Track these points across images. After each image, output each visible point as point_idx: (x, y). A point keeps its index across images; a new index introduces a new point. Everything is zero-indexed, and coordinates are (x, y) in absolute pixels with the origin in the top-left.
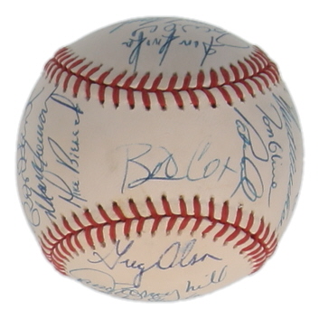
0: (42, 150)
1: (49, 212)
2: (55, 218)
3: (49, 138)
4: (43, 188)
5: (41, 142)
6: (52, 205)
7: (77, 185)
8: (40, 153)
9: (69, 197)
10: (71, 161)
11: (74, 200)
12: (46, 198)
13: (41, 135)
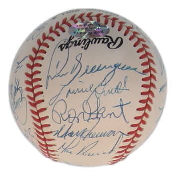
0: (92, 137)
1: (58, 133)
2: (54, 135)
3: (98, 141)
4: (71, 135)
5: (97, 136)
6: (61, 137)
7: (70, 152)
8: (91, 136)
9: (64, 147)
10: (83, 153)
11: (62, 149)
12: (65, 135)
13: (100, 136)
